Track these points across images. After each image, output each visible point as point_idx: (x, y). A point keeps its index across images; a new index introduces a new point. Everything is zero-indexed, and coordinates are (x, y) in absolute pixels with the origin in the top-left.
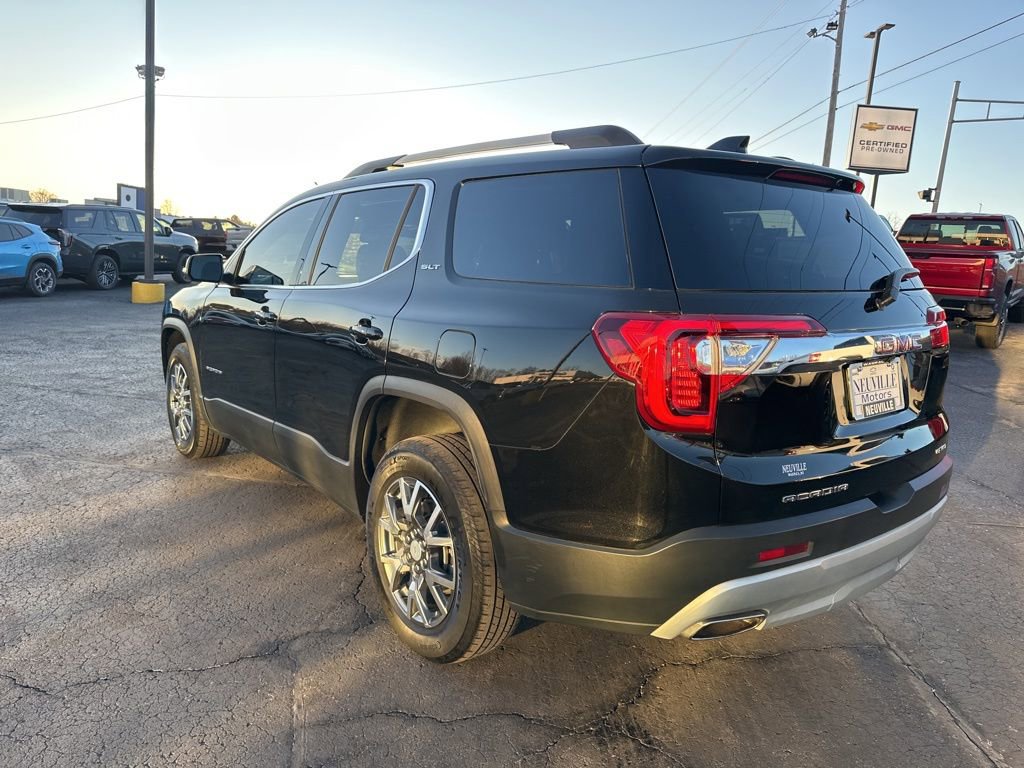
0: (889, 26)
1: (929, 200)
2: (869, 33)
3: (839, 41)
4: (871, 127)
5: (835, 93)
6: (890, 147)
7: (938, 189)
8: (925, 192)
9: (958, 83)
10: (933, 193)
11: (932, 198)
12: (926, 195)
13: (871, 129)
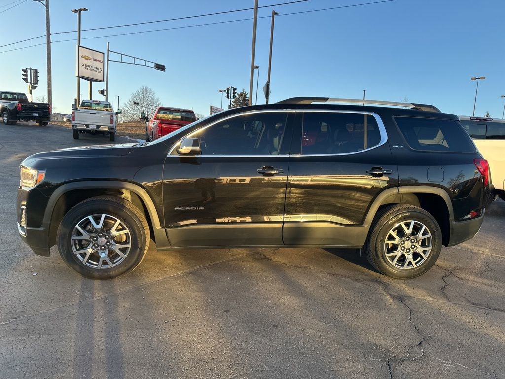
0: (85, 10)
1: (103, 95)
2: (74, 9)
3: (47, 6)
4: (86, 58)
5: (49, 34)
6: (95, 69)
7: (107, 90)
8: (101, 91)
9: (109, 43)
10: (105, 92)
11: (105, 94)
12: (102, 92)
13: (86, 59)
